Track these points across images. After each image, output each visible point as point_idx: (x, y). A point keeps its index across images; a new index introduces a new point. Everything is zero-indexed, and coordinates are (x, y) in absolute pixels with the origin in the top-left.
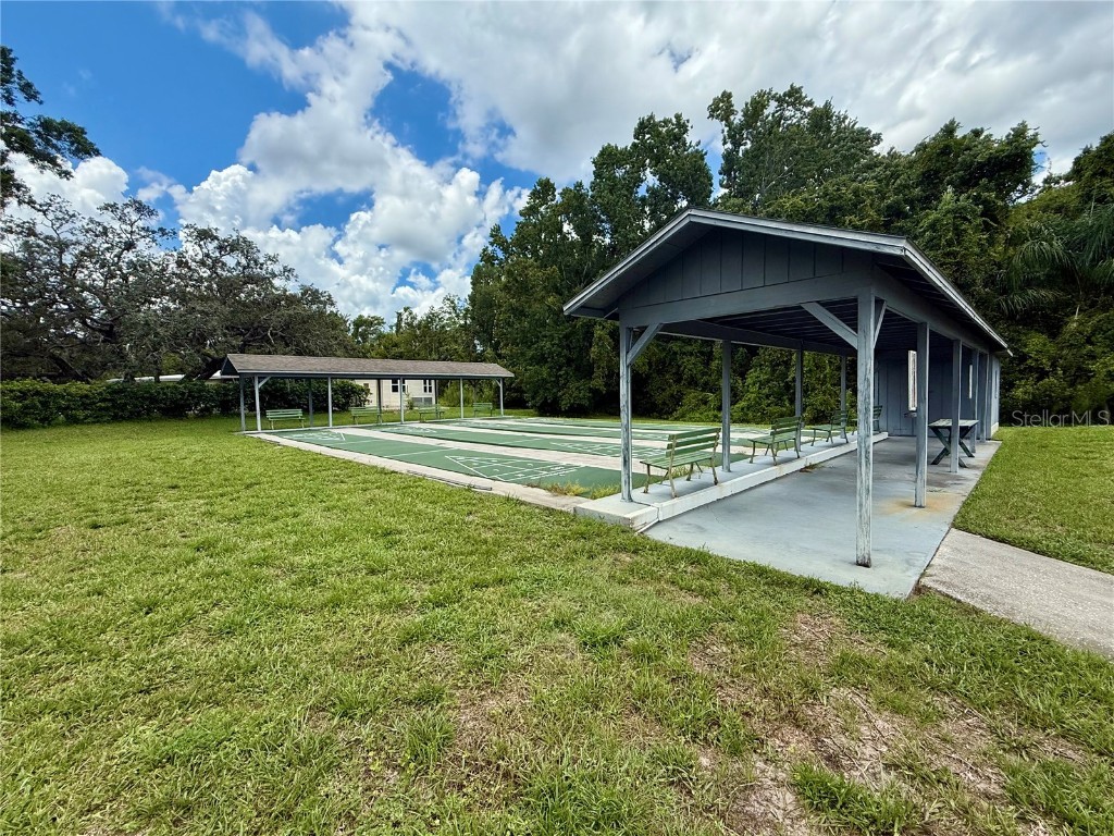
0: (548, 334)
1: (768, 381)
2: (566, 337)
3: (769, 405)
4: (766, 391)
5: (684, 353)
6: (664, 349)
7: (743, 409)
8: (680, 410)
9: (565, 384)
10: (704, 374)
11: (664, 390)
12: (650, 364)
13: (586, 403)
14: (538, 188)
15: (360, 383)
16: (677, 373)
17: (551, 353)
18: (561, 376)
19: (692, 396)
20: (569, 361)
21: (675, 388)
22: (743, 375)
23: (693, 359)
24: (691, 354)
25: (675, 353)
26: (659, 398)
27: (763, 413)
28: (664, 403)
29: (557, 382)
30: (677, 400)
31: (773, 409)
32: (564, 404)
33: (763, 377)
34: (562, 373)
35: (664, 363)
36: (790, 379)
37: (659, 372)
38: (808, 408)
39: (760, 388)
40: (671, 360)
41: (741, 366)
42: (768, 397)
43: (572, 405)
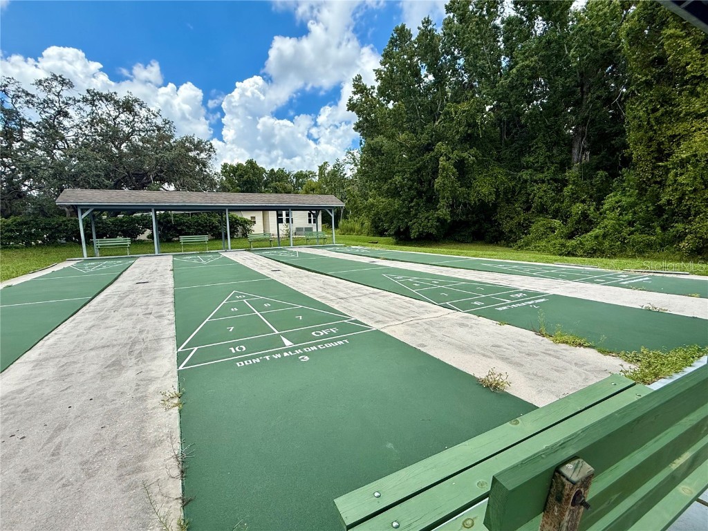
0: (400, 169)
1: (632, 205)
2: (419, 170)
3: (632, 233)
4: (629, 217)
5: (536, 181)
6: (515, 178)
7: (596, 237)
8: (525, 239)
9: (416, 214)
10: (554, 201)
11: (512, 218)
12: (497, 193)
13: (433, 231)
14: (395, 35)
15: (247, 216)
16: (527, 202)
17: (402, 186)
18: (412, 207)
19: (539, 224)
20: (420, 194)
21: (523, 216)
22: (600, 201)
23: (544, 187)
24: (543, 182)
25: (526, 181)
26: (506, 226)
27: (623, 242)
28: (511, 231)
29: (408, 213)
30: (524, 228)
31: (637, 237)
32: (413, 234)
33: (625, 201)
34: (412, 204)
35: (514, 192)
36: (663, 201)
37: (508, 201)
38: (689, 236)
39: (621, 214)
40: (521, 189)
41: (599, 190)
42: (631, 224)
43: (421, 234)
